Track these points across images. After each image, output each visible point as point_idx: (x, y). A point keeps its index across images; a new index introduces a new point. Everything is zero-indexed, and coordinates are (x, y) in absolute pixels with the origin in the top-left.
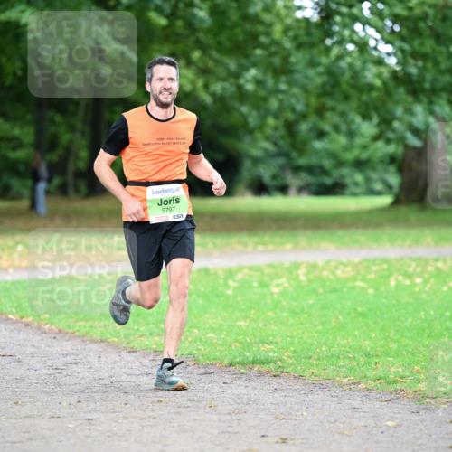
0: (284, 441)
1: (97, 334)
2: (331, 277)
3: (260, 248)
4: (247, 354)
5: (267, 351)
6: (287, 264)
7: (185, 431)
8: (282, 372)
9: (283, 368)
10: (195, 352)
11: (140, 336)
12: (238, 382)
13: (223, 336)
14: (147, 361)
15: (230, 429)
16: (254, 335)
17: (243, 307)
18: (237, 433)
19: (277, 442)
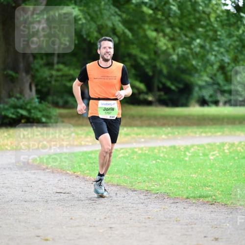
0: (216, 239)
1: (115, 181)
2: (242, 150)
3: (203, 135)
4: (197, 193)
5: (207, 191)
6: (218, 144)
7: (162, 234)
8: (215, 202)
9: (216, 199)
10: (168, 191)
11: (138, 183)
12: (192, 207)
13: (183, 183)
14: (142, 196)
15: (187, 233)
16: (200, 182)
17: (194, 167)
18: (191, 235)
19: (213, 240)
